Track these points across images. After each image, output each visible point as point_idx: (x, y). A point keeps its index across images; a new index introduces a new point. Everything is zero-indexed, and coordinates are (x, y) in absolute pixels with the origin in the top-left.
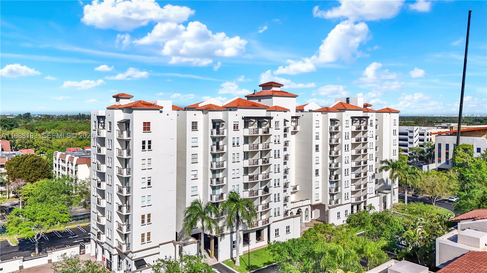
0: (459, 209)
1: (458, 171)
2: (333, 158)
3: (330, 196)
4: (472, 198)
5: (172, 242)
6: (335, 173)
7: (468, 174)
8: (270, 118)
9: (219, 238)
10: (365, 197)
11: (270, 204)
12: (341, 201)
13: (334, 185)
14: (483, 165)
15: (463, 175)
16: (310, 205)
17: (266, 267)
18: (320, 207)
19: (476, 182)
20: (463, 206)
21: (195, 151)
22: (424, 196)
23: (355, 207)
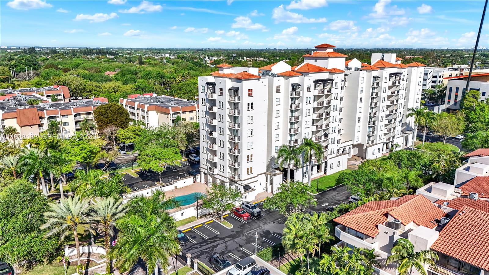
0: (465, 147)
1: (465, 113)
2: (372, 108)
3: (368, 138)
4: (476, 138)
5: (264, 173)
6: (373, 120)
7: (473, 116)
8: (332, 80)
9: (295, 171)
10: (393, 137)
11: (328, 146)
12: (376, 142)
13: (371, 129)
14: (486, 108)
15: (469, 116)
16: (352, 145)
17: (329, 189)
18: (360, 146)
19: (479, 123)
20: (469, 144)
21: (278, 108)
22: (435, 134)
23: (385, 145)
